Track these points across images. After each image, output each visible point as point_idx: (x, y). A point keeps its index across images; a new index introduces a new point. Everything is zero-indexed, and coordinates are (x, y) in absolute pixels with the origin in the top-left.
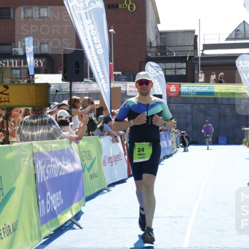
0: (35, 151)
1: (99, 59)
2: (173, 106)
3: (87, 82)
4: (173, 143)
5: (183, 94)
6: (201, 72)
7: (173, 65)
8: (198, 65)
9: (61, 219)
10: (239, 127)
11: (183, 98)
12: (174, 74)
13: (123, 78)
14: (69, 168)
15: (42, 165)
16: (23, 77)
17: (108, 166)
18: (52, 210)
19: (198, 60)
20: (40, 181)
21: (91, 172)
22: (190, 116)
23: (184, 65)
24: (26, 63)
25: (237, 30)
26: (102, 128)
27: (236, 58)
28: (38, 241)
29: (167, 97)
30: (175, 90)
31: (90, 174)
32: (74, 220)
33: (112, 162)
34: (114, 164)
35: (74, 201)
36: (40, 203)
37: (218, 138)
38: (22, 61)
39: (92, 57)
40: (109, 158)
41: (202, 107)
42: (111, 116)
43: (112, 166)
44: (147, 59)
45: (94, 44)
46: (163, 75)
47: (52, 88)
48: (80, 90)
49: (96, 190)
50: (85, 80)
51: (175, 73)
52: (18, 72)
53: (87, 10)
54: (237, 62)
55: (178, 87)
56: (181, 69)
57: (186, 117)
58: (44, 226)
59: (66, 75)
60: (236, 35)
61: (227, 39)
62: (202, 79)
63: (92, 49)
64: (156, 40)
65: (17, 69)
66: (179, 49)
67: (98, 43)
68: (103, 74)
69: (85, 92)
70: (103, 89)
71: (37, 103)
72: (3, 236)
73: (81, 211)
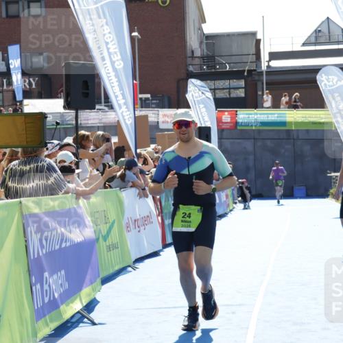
1: (117, 76)
2: (227, 143)
3: (100, 109)
4: (227, 196)
5: (241, 125)
6: (267, 93)
7: (225, 83)
8: (263, 83)
9: (66, 312)
10: (324, 172)
11: (242, 130)
12: (228, 96)
13: (153, 104)
14: (77, 236)
15: (35, 233)
16: (6, 104)
17: (134, 232)
18: (52, 298)
19: (263, 75)
20: (34, 256)
21: (109, 241)
22: (252, 157)
23: (242, 83)
24: (10, 83)
25: (317, 31)
26: (123, 177)
27: (318, 72)
29: (218, 130)
30: (229, 120)
31: (108, 244)
32: (85, 313)
33: (139, 227)
34: (142, 228)
35: (85, 285)
36: (34, 288)
37: (293, 187)
38: (5, 81)
39: (107, 73)
40: (135, 221)
41: (269, 143)
42: (136, 159)
43: (139, 231)
44: (188, 75)
45: (110, 54)
46: (212, 98)
47: (50, 119)
48: (90, 122)
49: (117, 268)
50: (97, 107)
51: (230, 94)
53: (99, 5)
54: (318, 77)
55: (234, 116)
56: (238, 89)
57: (245, 159)
58: (41, 323)
59: (69, 99)
60: (316, 38)
61: (304, 44)
62: (268, 104)
63: (108, 61)
64: (200, 47)
66: (234, 59)
67: (116, 53)
68: (124, 98)
69: (98, 125)
70: (124, 120)
71: (27, 142)
73: (95, 298)
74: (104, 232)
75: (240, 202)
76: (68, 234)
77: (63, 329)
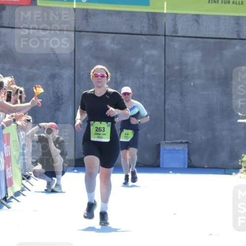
4: (7, 160)
22: (68, 73)
41: (108, 42)
57: (53, 77)
75: (37, 174)
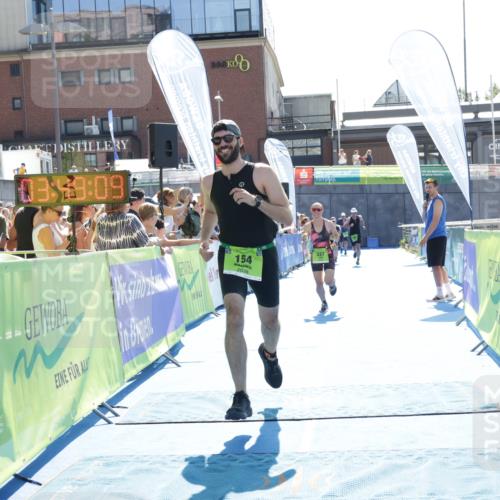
0: (112, 263)
2: (305, 198)
3: (186, 168)
5: (318, 181)
6: (342, 151)
7: (302, 142)
8: (338, 142)
9: (151, 355)
10: (395, 224)
11: (318, 186)
12: (306, 154)
14: (161, 285)
15: (122, 282)
16: (99, 164)
18: (138, 343)
19: (337, 134)
20: (120, 303)
21: (193, 290)
23: (318, 142)
24: (103, 145)
25: (388, 93)
27: (387, 131)
28: (118, 384)
29: (296, 186)
30: (306, 176)
31: (192, 293)
32: (169, 356)
36: (121, 333)
37: (366, 238)
38: (98, 143)
44: (266, 134)
46: (289, 156)
49: (201, 314)
51: (307, 152)
52: (93, 157)
54: (388, 135)
55: (311, 172)
56: (315, 147)
58: (127, 365)
59: (154, 159)
60: (386, 99)
61: (375, 105)
64: (279, 108)
65: (91, 154)
66: (311, 119)
68: (205, 156)
72: (68, 378)
73: (180, 342)
74: (189, 281)
76: (153, 283)
77: (150, 370)
